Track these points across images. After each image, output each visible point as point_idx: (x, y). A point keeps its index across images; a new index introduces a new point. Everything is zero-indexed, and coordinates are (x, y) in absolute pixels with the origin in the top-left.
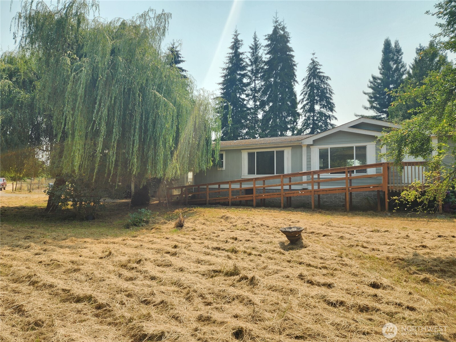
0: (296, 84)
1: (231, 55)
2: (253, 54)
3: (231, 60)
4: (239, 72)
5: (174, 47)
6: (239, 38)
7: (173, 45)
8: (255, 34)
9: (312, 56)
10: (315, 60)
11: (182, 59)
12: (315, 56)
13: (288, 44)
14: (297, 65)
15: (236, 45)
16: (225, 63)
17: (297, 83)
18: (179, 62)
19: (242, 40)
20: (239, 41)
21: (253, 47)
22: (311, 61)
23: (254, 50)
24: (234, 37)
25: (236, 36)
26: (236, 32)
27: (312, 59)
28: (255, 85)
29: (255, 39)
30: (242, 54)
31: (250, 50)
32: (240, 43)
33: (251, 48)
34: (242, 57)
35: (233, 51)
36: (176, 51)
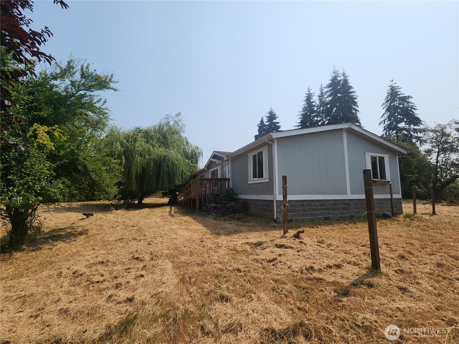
2: (320, 100)
3: (305, 109)
4: (312, 115)
6: (311, 92)
8: (321, 86)
9: (390, 84)
10: (394, 85)
11: (276, 116)
12: (394, 82)
13: (349, 84)
14: (357, 98)
16: (299, 112)
17: (358, 111)
18: (275, 119)
19: (313, 93)
21: (320, 95)
22: (390, 88)
23: (321, 98)
24: (307, 93)
25: (309, 92)
26: (309, 89)
27: (391, 85)
28: (323, 121)
29: (322, 90)
30: (313, 102)
31: (318, 98)
32: (312, 95)
33: (319, 96)
34: (314, 104)
35: (307, 102)
36: (273, 113)
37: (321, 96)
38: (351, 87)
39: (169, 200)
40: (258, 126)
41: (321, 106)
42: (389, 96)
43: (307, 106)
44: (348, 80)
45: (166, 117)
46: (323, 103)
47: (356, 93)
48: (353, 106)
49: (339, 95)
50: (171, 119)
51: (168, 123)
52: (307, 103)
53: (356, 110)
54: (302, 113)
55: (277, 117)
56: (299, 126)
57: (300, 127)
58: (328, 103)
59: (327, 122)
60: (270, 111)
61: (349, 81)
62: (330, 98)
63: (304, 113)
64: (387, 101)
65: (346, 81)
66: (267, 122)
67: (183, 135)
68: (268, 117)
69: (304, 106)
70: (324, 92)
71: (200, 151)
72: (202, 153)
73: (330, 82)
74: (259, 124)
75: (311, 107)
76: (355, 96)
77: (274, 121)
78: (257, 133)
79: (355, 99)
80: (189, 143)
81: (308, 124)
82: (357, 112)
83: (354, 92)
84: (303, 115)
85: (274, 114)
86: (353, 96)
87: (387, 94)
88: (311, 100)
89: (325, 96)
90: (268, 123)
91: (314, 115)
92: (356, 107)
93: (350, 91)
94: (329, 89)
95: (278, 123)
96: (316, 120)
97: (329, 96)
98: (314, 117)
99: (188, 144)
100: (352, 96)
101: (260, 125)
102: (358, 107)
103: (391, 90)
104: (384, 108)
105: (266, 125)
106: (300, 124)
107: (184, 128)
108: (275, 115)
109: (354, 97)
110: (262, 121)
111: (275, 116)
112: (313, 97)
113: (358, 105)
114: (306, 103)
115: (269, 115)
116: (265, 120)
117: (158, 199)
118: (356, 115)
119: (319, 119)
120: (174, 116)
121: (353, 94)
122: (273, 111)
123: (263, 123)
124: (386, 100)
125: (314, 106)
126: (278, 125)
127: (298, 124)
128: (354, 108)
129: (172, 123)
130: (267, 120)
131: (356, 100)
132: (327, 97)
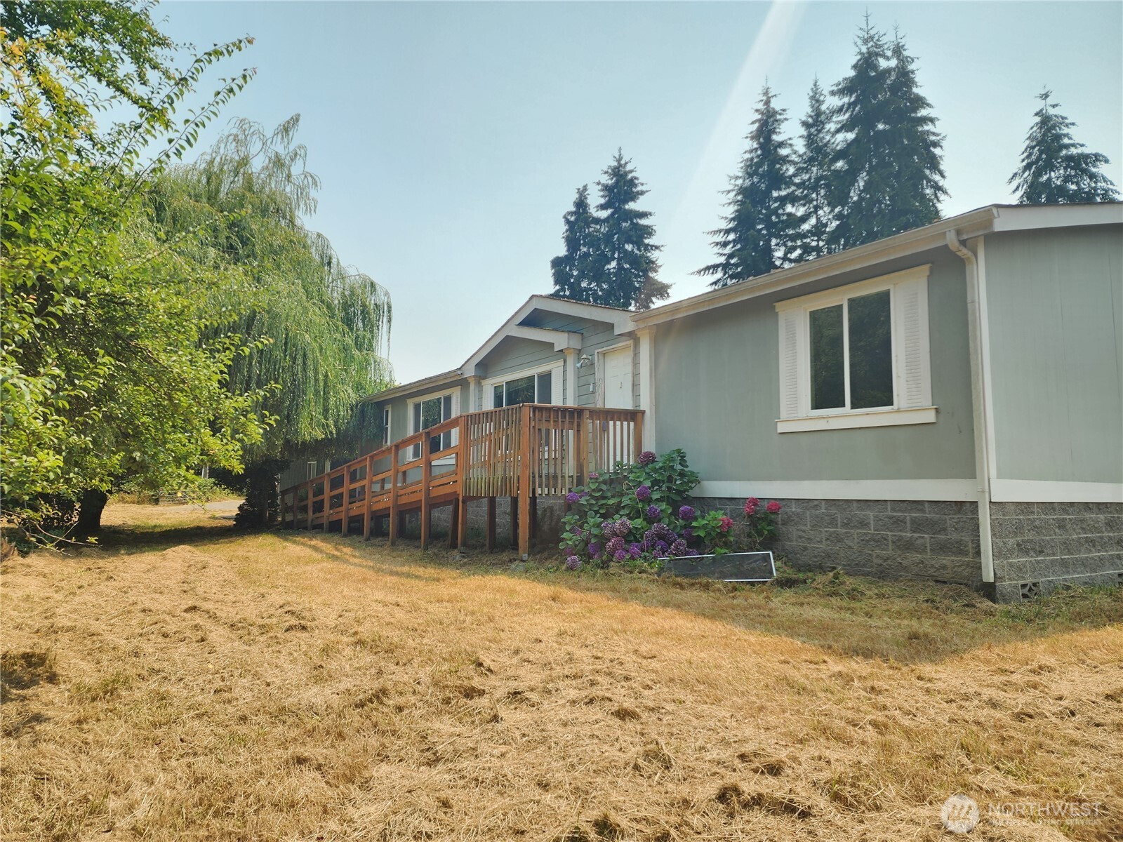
0: (942, 197)
1: (753, 155)
2: (810, 140)
3: (751, 169)
4: (775, 194)
5: (620, 165)
6: (776, 104)
7: (619, 160)
8: (815, 85)
9: (1039, 105)
10: (1052, 111)
11: (639, 188)
12: (1050, 101)
13: (915, 90)
14: (943, 144)
15: (767, 125)
16: (731, 178)
17: (945, 192)
18: (633, 197)
19: (784, 110)
20: (775, 113)
21: (810, 120)
22: (1038, 119)
23: (813, 130)
24: (761, 106)
25: (767, 103)
26: (766, 93)
27: (1041, 110)
28: (818, 219)
29: (816, 100)
30: (782, 144)
31: (803, 131)
32: (778, 117)
33: (805, 124)
34: (783, 152)
35: (759, 143)
36: (626, 173)
37: (815, 123)
38: (920, 102)
39: (240, 508)
40: (568, 222)
41: (811, 160)
42: (1033, 148)
43: (758, 156)
44: (913, 72)
45: (234, 131)
46: (818, 151)
47: (937, 123)
48: (927, 172)
49: (881, 127)
50: (259, 145)
51: (244, 162)
52: (762, 146)
53: (937, 188)
54: (740, 182)
55: (642, 193)
56: (728, 232)
57: (732, 237)
58: (840, 155)
59: (835, 224)
60: (616, 164)
61: (918, 78)
62: (851, 136)
63: (748, 183)
64: (1028, 167)
65: (904, 77)
66: (603, 207)
67: (308, 222)
68: (606, 188)
69: (748, 156)
70: (823, 108)
71: (381, 298)
72: (389, 307)
73: (852, 73)
74: (571, 213)
75: (772, 164)
76: (934, 134)
77: (631, 206)
78: (562, 251)
79: (936, 144)
80: (334, 261)
81: (760, 227)
82: (939, 194)
83: (932, 120)
84: (742, 191)
85: (629, 176)
86: (928, 132)
87: (1028, 142)
88: (775, 137)
89: (831, 126)
90: (604, 214)
91: (783, 193)
92: (937, 177)
93: (919, 115)
94: (846, 100)
95: (644, 215)
96: (790, 215)
97: (846, 127)
98: (783, 201)
99: (329, 264)
100: (923, 132)
101: (573, 219)
102: (943, 176)
103: (1041, 128)
104: (1018, 187)
105: (597, 221)
106: (731, 225)
107: (313, 193)
108: (632, 183)
109: (933, 138)
110: (581, 204)
111: (636, 185)
112: (784, 127)
113: (942, 167)
114: (755, 145)
115: (610, 182)
116: (595, 199)
117: (135, 509)
118: (934, 205)
119: (801, 211)
120: (269, 133)
121: (928, 127)
122: (629, 168)
123: (585, 211)
124: (1024, 163)
125: (785, 160)
126: (643, 222)
127: (724, 225)
128: (929, 181)
129: (258, 164)
130: (602, 201)
131: (937, 151)
132: (838, 131)
